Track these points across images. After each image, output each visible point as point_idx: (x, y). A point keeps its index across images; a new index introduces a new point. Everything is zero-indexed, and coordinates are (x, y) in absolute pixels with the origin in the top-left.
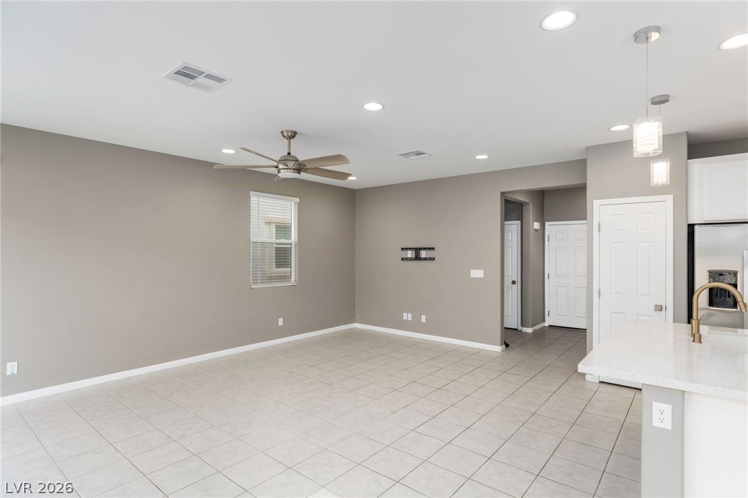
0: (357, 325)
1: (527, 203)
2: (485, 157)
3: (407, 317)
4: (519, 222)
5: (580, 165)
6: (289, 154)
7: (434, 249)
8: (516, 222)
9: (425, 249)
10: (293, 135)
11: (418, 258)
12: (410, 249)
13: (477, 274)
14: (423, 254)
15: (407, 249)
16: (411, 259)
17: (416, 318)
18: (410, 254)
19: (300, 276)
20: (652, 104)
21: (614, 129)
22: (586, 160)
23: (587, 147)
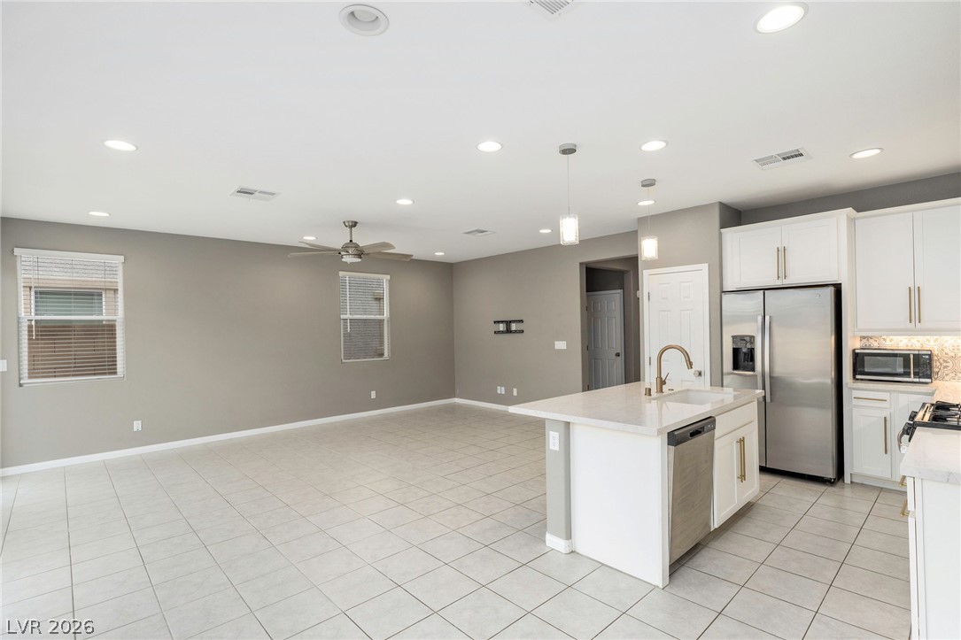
0: (457, 400)
1: (627, 271)
2: (549, 231)
3: (501, 390)
4: (620, 291)
5: (632, 237)
6: (351, 241)
7: (522, 321)
8: (619, 291)
9: (514, 321)
10: (355, 224)
11: (509, 331)
12: (502, 322)
13: (561, 345)
14: (514, 326)
15: (499, 322)
16: (503, 332)
17: (509, 391)
18: (502, 327)
19: (392, 350)
20: (643, 186)
21: (641, 204)
22: (637, 231)
23: (639, 219)
